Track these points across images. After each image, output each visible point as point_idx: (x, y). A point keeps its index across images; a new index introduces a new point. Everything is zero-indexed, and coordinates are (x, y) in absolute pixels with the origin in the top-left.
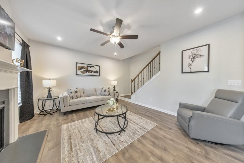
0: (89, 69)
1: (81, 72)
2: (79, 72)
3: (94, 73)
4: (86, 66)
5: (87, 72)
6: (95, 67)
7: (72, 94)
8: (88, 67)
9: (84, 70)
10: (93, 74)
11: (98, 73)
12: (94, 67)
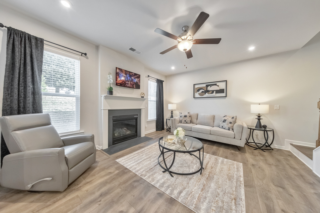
0: (209, 88)
1: (199, 94)
2: (197, 95)
3: (216, 93)
4: (204, 85)
5: (207, 94)
6: (218, 84)
7: (181, 118)
8: (207, 86)
9: (202, 92)
10: (214, 94)
11: (224, 93)
12: (216, 85)
